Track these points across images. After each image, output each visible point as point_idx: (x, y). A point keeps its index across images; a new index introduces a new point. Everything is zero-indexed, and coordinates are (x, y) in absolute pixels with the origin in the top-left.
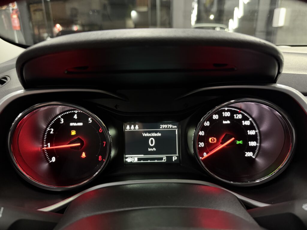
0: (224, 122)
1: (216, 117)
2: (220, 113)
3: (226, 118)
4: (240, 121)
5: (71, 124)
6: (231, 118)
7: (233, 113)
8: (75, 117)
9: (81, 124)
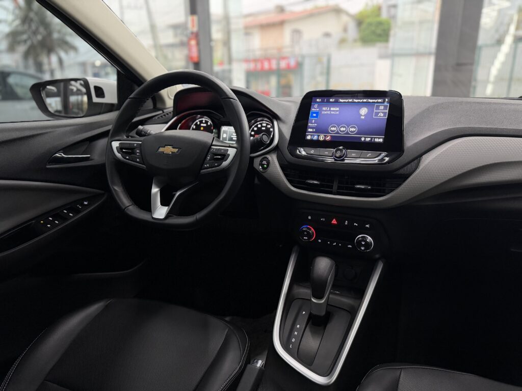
0: (264, 128)
1: (259, 126)
2: (261, 124)
3: (264, 127)
4: (269, 128)
5: (202, 125)
6: (266, 127)
7: (267, 124)
8: (204, 122)
9: (205, 125)
